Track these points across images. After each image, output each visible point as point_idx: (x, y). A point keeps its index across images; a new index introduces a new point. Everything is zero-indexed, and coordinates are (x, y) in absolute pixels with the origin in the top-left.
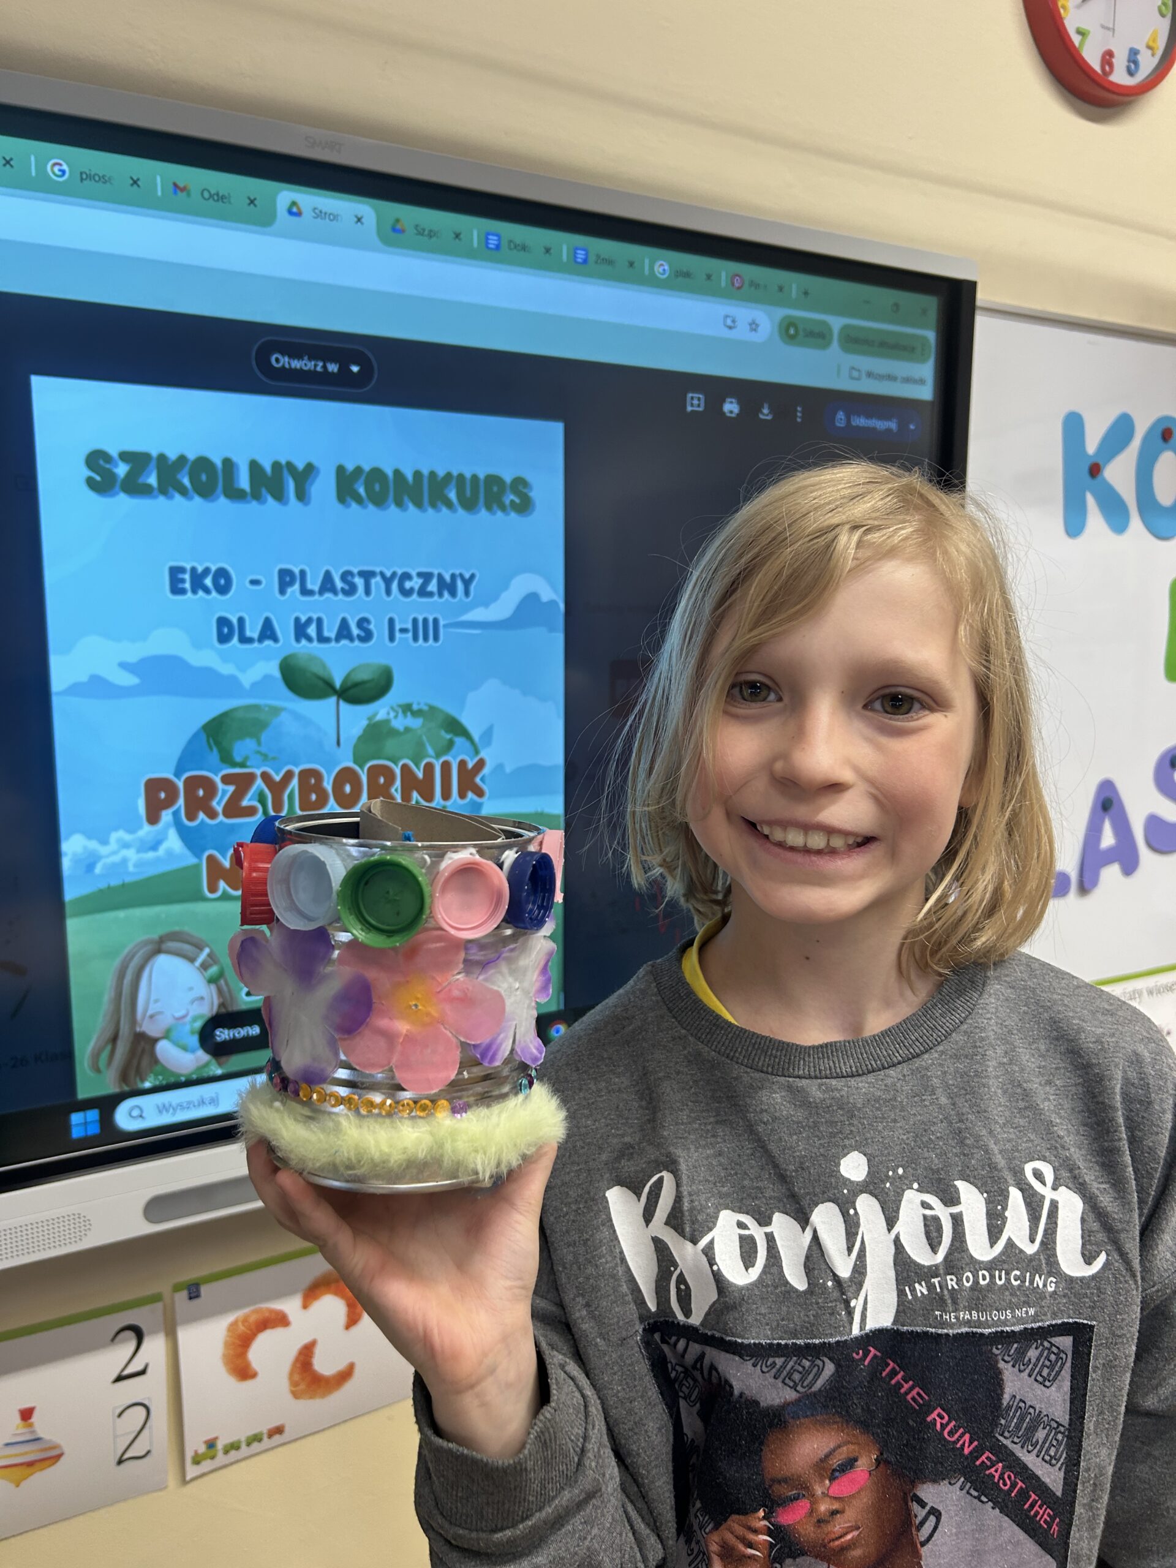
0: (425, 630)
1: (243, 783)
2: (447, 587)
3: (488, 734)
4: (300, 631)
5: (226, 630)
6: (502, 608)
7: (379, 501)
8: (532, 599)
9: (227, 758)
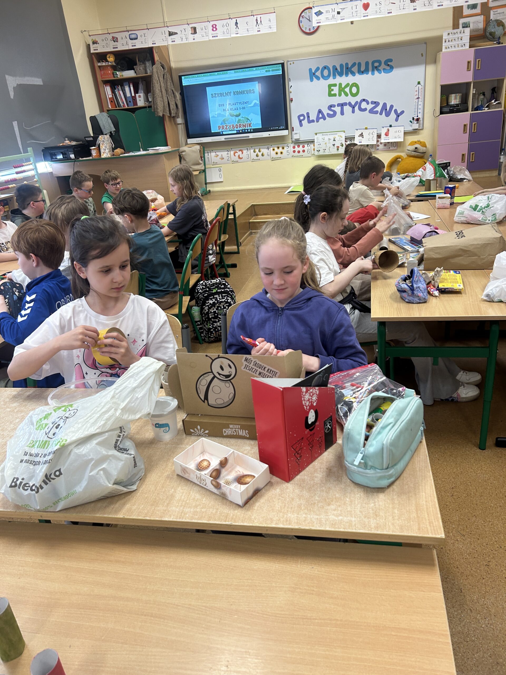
0: (244, 108)
1: (227, 126)
2: (246, 103)
3: (252, 120)
4: (231, 110)
5: (224, 110)
6: (252, 105)
7: (238, 94)
8: (255, 103)
9: (225, 123)
